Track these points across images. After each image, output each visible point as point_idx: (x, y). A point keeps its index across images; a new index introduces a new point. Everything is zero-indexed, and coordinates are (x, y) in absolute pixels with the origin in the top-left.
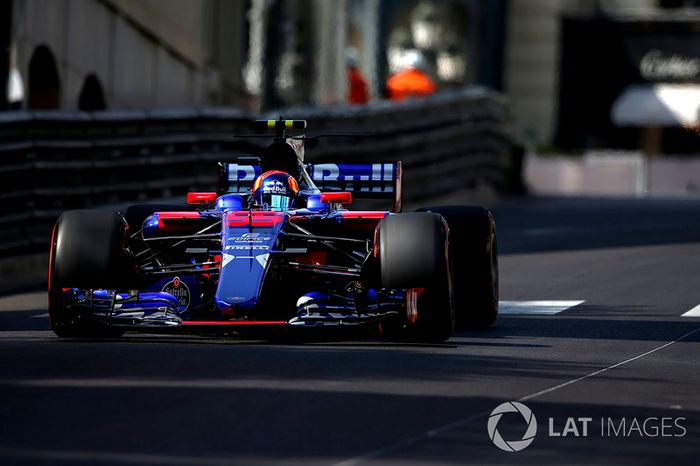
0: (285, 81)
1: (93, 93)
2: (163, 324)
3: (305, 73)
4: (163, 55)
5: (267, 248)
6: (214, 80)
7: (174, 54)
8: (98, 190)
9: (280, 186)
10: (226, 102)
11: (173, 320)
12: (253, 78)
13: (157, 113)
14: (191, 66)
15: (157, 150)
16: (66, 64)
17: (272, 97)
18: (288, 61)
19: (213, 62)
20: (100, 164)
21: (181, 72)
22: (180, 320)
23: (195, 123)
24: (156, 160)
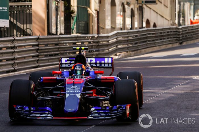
0: (181, 22)
1: (155, 25)
2: (47, 118)
3: (184, 20)
4: (164, 19)
5: (80, 91)
6: (171, 22)
7: (166, 19)
8: (157, 39)
9: (80, 68)
10: (173, 25)
11: (50, 117)
12: (177, 22)
13: (165, 27)
14: (168, 20)
15: (164, 33)
16: (151, 21)
17: (179, 24)
18: (182, 19)
19: (171, 20)
20: (157, 35)
21: (167, 21)
22: (52, 117)
23: (169, 29)
24: (164, 34)
